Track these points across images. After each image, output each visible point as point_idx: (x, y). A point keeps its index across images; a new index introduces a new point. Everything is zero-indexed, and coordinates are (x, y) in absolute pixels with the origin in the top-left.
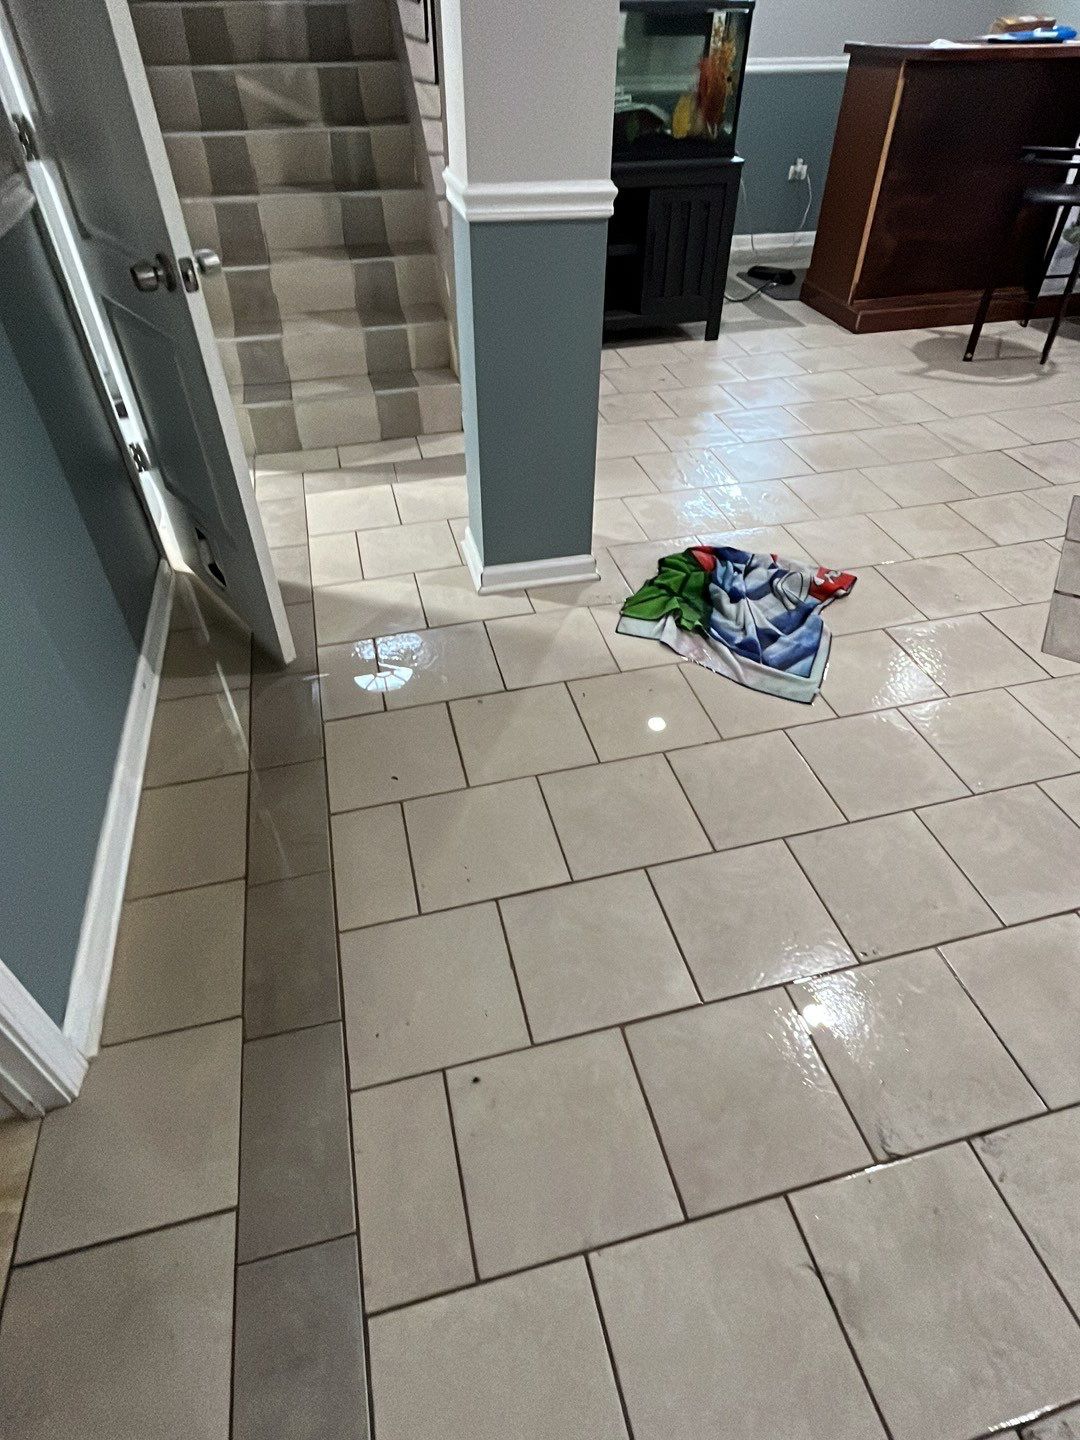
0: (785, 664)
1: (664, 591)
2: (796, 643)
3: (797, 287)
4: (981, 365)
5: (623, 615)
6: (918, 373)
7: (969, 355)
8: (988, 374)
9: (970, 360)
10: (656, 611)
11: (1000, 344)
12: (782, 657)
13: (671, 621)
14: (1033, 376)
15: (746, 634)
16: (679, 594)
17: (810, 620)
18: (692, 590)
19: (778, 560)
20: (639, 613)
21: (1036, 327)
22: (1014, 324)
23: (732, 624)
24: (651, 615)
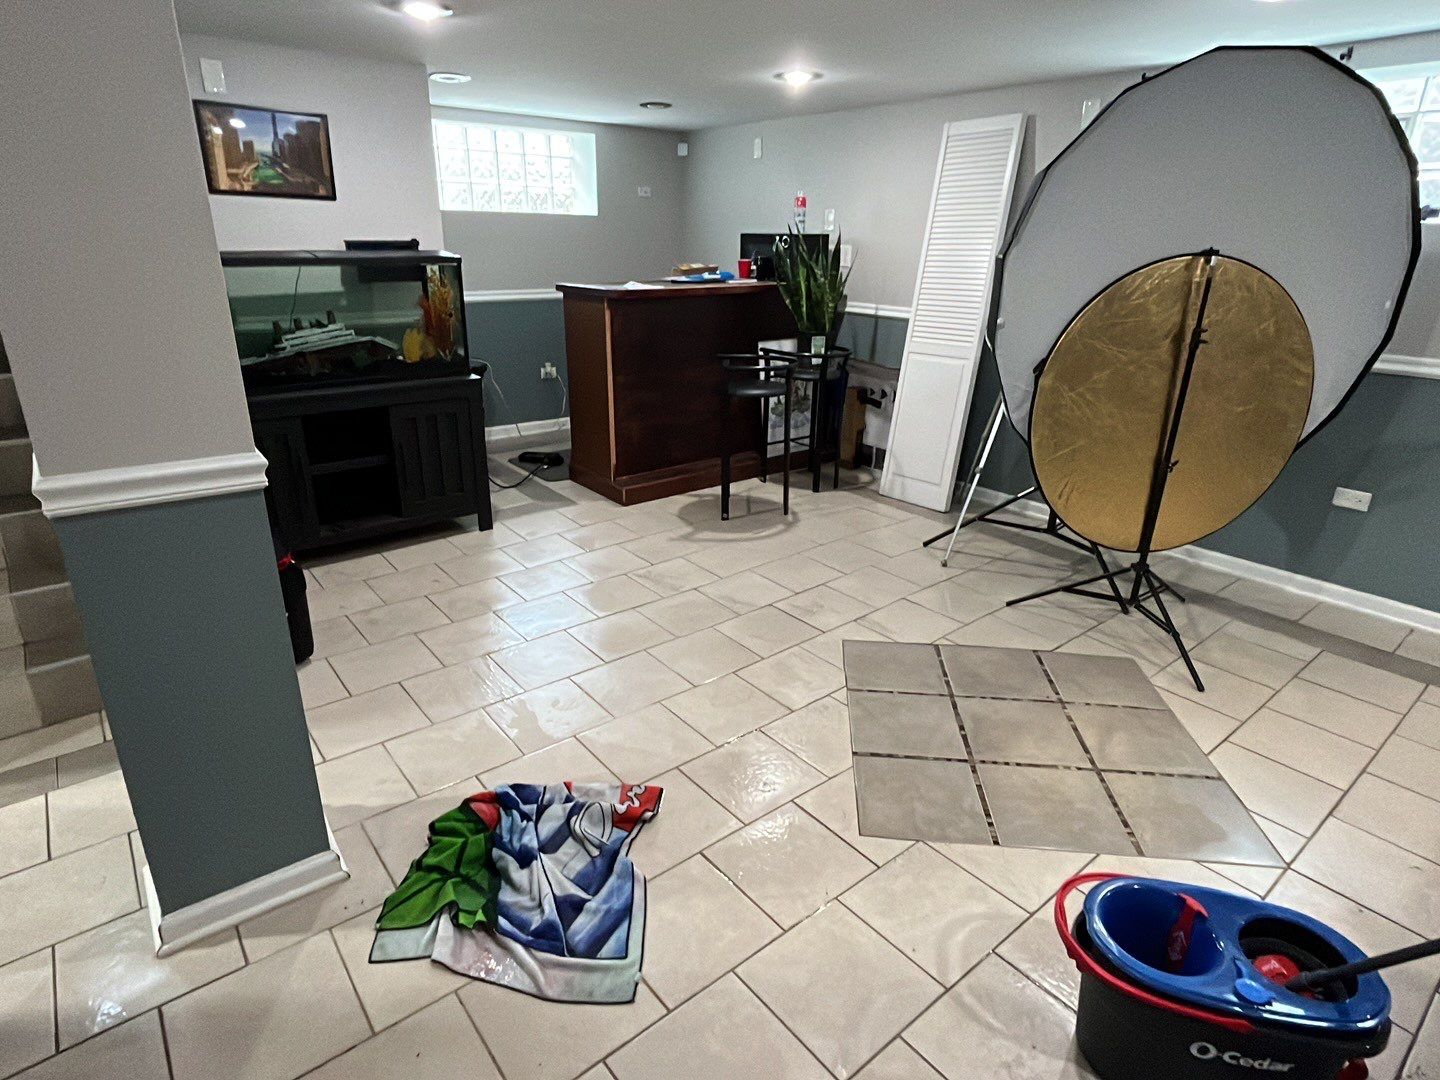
0: (593, 948)
1: (435, 876)
2: (605, 907)
3: (564, 469)
4: (738, 522)
5: (379, 930)
6: (686, 538)
7: (725, 515)
8: (744, 530)
9: (727, 519)
10: (425, 910)
11: (749, 501)
12: (590, 936)
13: (445, 921)
14: (781, 527)
15: (543, 911)
16: (457, 874)
17: (617, 867)
18: (472, 862)
19: (573, 788)
20: (402, 918)
21: (774, 481)
22: (755, 481)
23: (525, 900)
24: (418, 918)
